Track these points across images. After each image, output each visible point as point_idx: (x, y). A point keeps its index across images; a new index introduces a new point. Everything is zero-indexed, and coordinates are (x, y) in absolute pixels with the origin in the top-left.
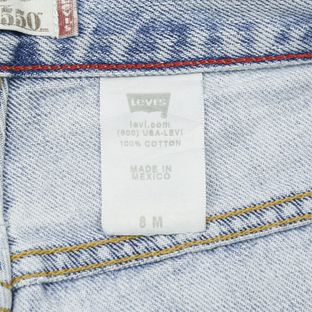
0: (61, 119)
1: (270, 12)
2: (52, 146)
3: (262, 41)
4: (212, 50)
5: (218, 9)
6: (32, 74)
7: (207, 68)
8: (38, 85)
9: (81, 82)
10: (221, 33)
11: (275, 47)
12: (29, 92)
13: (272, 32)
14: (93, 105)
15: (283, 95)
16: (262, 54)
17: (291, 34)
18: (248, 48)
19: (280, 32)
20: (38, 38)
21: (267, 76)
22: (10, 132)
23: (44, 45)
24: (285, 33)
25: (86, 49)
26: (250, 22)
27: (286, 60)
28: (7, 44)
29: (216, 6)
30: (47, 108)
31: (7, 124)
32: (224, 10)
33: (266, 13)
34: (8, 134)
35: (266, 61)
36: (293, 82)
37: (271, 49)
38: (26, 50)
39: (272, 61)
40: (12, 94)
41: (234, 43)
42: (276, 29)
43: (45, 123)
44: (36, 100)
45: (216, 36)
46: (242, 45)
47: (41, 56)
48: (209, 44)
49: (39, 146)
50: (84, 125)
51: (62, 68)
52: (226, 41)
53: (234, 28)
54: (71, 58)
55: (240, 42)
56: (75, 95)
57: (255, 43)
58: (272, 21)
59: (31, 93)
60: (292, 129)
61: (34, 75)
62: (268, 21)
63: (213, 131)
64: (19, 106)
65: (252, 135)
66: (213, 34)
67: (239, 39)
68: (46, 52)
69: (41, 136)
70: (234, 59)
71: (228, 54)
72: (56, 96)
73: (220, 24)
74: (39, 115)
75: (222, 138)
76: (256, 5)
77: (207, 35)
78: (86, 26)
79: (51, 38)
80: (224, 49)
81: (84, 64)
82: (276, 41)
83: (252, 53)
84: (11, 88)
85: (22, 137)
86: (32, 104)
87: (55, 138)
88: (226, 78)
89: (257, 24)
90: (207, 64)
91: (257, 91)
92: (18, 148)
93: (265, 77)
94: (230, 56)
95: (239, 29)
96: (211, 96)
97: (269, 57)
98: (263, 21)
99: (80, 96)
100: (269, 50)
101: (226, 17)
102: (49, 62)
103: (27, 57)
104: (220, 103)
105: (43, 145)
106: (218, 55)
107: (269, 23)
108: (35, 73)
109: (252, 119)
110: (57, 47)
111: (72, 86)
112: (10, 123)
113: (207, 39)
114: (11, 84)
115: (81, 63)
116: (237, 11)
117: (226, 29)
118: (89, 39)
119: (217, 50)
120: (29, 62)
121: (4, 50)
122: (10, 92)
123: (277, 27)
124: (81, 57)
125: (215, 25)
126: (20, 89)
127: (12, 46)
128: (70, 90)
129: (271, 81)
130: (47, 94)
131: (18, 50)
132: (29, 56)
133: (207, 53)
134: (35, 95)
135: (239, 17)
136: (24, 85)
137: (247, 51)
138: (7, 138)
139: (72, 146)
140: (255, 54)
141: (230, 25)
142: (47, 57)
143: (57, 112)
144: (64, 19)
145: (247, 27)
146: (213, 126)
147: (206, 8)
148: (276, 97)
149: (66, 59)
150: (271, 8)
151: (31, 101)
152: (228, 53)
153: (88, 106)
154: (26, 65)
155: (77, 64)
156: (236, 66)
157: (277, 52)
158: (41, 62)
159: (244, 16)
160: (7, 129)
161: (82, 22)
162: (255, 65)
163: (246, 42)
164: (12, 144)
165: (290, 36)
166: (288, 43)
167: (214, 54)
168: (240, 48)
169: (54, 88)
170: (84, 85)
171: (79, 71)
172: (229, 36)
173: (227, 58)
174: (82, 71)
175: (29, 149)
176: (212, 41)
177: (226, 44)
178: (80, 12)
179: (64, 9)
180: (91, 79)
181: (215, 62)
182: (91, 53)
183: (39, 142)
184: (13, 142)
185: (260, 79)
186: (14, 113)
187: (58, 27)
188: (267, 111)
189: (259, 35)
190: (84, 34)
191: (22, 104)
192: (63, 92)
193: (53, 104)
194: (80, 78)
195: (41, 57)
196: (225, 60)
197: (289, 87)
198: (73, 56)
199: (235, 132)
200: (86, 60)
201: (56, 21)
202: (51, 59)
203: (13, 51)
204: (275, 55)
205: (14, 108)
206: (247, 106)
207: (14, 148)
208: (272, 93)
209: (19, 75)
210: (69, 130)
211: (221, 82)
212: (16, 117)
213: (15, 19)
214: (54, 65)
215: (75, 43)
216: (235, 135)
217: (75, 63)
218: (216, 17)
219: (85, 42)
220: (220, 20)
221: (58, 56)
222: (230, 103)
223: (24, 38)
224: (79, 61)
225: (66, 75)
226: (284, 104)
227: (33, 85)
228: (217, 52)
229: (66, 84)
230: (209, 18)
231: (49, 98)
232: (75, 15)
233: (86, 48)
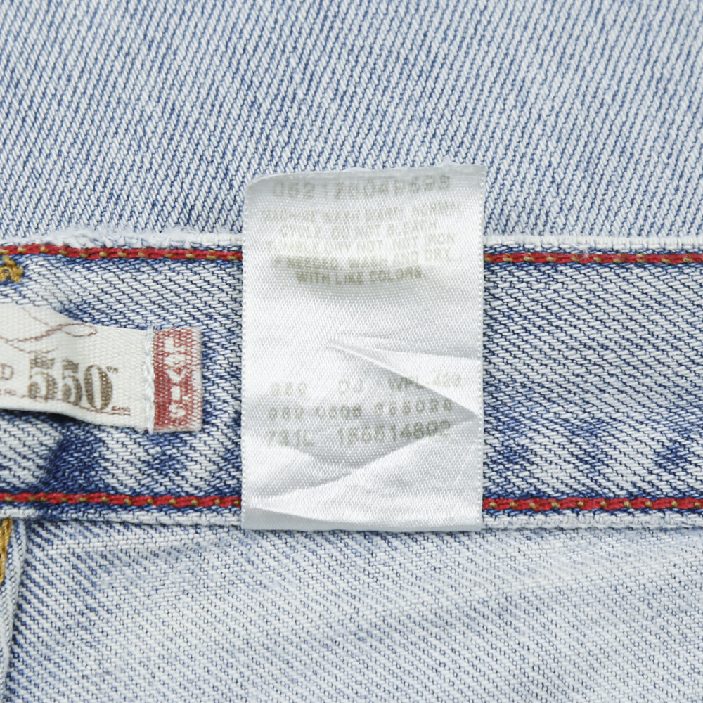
0: (143, 623)
1: (650, 394)
2: (115, 684)
3: (625, 460)
4: (506, 478)
5: (529, 384)
6: (84, 513)
7: (492, 519)
8: (96, 540)
9: (197, 535)
10: (531, 439)
11: (653, 478)
12: (74, 554)
13: (650, 442)
14: (219, 592)
15: (663, 599)
16: (624, 492)
17: (691, 450)
18: (590, 475)
19: (667, 444)
20: (104, 431)
21: (628, 551)
22: (20, 646)
23: (118, 448)
24: (677, 445)
25: (214, 462)
26: (599, 419)
27: (678, 512)
28: (34, 443)
29: (526, 376)
30: (114, 593)
31: (15, 628)
32: (543, 387)
33: (639, 397)
34: (17, 650)
35: (632, 510)
36: (688, 569)
37: (644, 481)
38: (76, 455)
39: (645, 511)
40: (34, 557)
41: (561, 462)
42: (658, 436)
43: (105, 629)
44: (89, 573)
45: (518, 445)
46: (576, 467)
47: (109, 473)
48: (501, 463)
49: (85, 681)
50: (194, 642)
51: (155, 503)
52: (541, 457)
53: (561, 430)
54: (178, 480)
55: (573, 460)
56: (181, 566)
57: (607, 465)
58: (649, 419)
59: (79, 557)
60: (679, 685)
61: (90, 516)
62: (641, 418)
63: (493, 676)
64: (47, 586)
65: (586, 691)
66: (512, 441)
67: (572, 454)
68: (122, 464)
69: (92, 658)
70: (557, 500)
71: (544, 488)
72: (136, 567)
73: (529, 418)
74: (92, 610)
75: (515, 694)
76: (621, 376)
77: (496, 441)
78: (218, 407)
79: (136, 432)
80: (536, 476)
81: (207, 494)
82: (656, 463)
83: (598, 489)
84: (32, 541)
85: (50, 660)
86: (78, 583)
87: (124, 667)
88: (533, 547)
89: (615, 424)
90: (493, 508)
91: (603, 585)
92: (35, 685)
93: (623, 555)
94: (549, 491)
95: (573, 433)
96: (494, 593)
97: (640, 501)
98: (628, 417)
99: (192, 567)
100: (640, 484)
101: (545, 403)
102: (126, 486)
103: (77, 473)
104: (514, 610)
105: (95, 679)
106: (519, 489)
107: (642, 423)
108: (92, 511)
109: (586, 654)
110: (148, 454)
111: (175, 544)
112: (24, 624)
113: (495, 451)
114: (34, 531)
115: (202, 494)
116: (574, 389)
117: (543, 430)
118: (223, 439)
119: (518, 477)
120: (80, 485)
121: (24, 457)
122: (29, 551)
123: (661, 432)
124: (201, 478)
125: (516, 420)
126: (55, 547)
127: (43, 448)
128: (169, 554)
129: (636, 564)
130: (117, 562)
131: (56, 456)
132: (81, 472)
133: (494, 483)
134: (88, 561)
135: (576, 404)
136: (64, 536)
137: (588, 482)
138: (14, 660)
139: (163, 689)
140: (606, 491)
141: (551, 421)
142: (122, 477)
143: (134, 604)
144: (170, 388)
145: (592, 429)
146: (493, 663)
147: (500, 381)
148: (646, 602)
149: (166, 481)
150: (652, 385)
151: (76, 575)
152: (543, 483)
153: (208, 593)
154: (72, 490)
155: (193, 495)
156: (561, 517)
157: (658, 488)
158: (107, 486)
159: (588, 403)
160: (14, 639)
161: (210, 398)
162: (605, 519)
163: (586, 463)
164: (23, 674)
165: (690, 452)
166: (683, 469)
167: (511, 485)
168: (573, 475)
169: (133, 546)
170: (203, 544)
171: (196, 511)
172: (550, 446)
173: (541, 497)
174: (202, 512)
175: (62, 689)
176: (508, 457)
177: (541, 463)
178: (208, 374)
179: (171, 364)
180: (221, 530)
181: (513, 504)
182: (226, 470)
183: (87, 672)
184: (26, 671)
185: (610, 557)
186: (34, 601)
187: (154, 406)
188: (623, 638)
189: (620, 446)
190: (213, 425)
191: (55, 582)
192: (152, 557)
193: (128, 584)
194: (196, 526)
195: (110, 476)
196: (535, 502)
197: (677, 580)
198: (183, 477)
199: (545, 681)
200: (214, 487)
201: (150, 391)
202: (133, 480)
203: (46, 459)
204: (653, 497)
205: (35, 589)
206: (577, 623)
207: (26, 684)
208: (638, 592)
209: (54, 513)
210: (159, 649)
211: (520, 558)
212: (39, 612)
213: (60, 384)
214: (139, 494)
215: (191, 447)
216: (545, 689)
217: (187, 492)
218: (519, 402)
219: (215, 445)
220: (530, 409)
221: (149, 475)
222: (537, 613)
223: (72, 428)
224: (196, 488)
225: (164, 519)
226: (665, 623)
227: (86, 537)
228: (518, 482)
229: (162, 539)
230: (505, 405)
231: (121, 571)
232: (197, 381)
233: (215, 458)
